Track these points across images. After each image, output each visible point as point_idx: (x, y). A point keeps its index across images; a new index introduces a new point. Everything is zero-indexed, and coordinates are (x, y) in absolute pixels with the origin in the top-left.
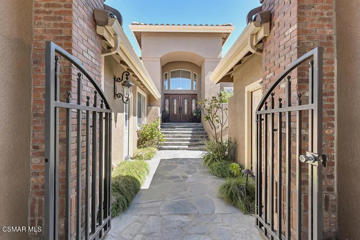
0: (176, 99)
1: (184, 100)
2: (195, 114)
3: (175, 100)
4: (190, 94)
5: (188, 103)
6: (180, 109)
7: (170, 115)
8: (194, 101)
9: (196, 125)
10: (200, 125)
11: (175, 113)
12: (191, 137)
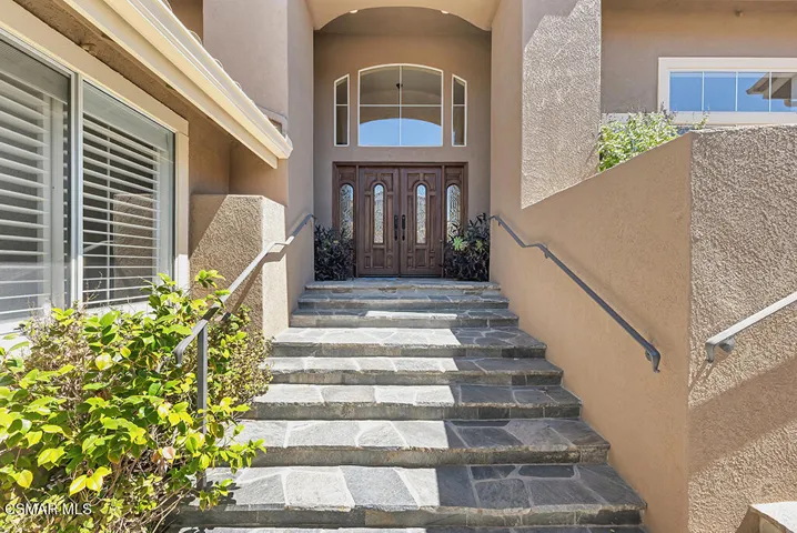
0: (383, 183)
1: (413, 189)
2: (459, 244)
3: (379, 189)
4: (438, 166)
5: (430, 199)
6: (400, 224)
7: (360, 246)
8: (453, 192)
9: (469, 293)
10: (486, 291)
11: (379, 239)
12: (453, 380)
